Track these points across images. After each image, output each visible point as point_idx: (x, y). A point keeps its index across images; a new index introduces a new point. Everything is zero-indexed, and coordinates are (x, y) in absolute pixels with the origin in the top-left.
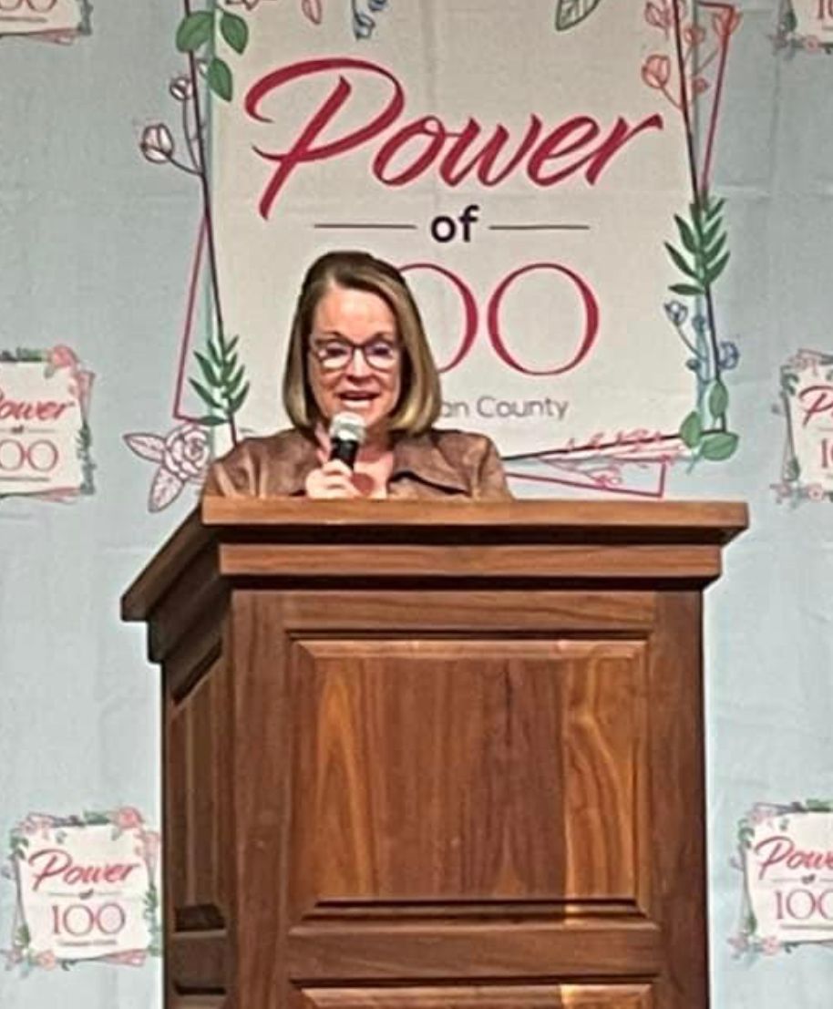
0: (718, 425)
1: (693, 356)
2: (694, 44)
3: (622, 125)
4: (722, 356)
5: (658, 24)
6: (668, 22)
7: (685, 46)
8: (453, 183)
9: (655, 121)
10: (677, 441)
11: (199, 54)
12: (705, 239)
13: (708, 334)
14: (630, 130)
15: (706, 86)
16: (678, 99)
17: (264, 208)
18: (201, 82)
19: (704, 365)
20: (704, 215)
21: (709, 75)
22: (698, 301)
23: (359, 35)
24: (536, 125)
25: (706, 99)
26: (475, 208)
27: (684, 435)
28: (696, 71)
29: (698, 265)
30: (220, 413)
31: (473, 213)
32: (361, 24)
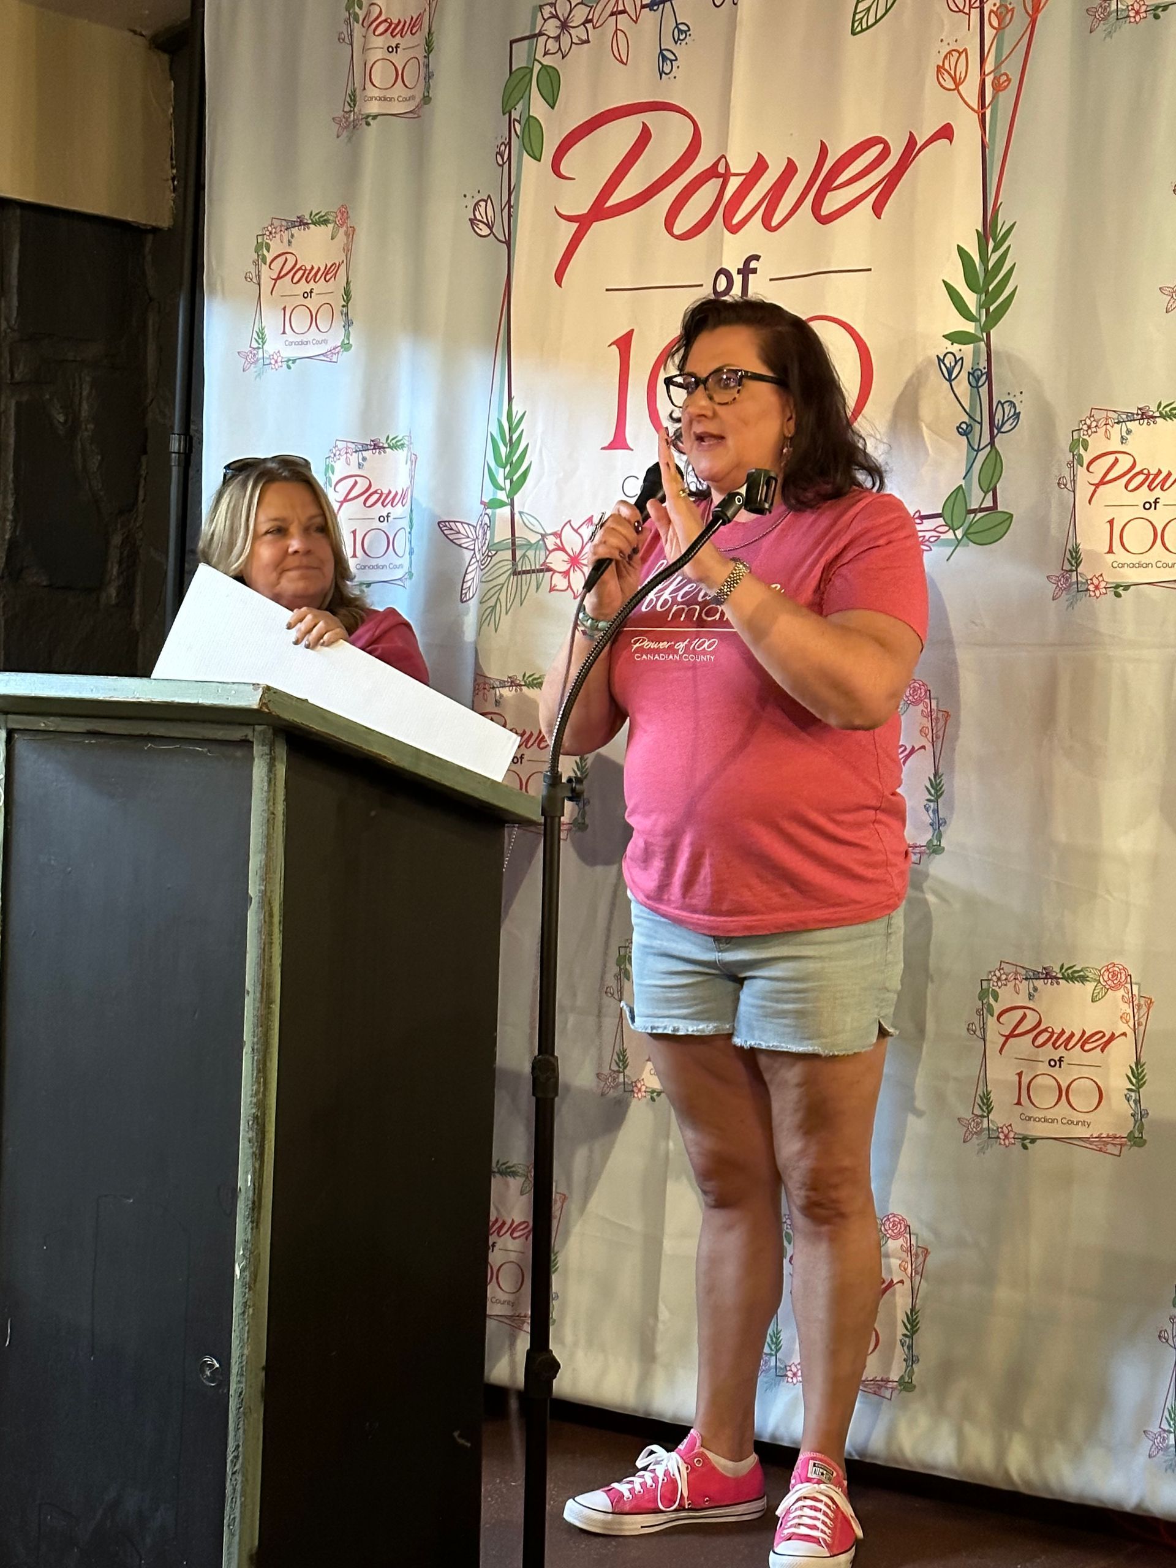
0: (988, 503)
1: (966, 419)
2: (1000, 29)
3: (912, 141)
4: (998, 416)
5: (960, 11)
6: (970, 7)
7: (989, 33)
8: (734, 230)
9: (946, 133)
10: (940, 521)
11: (515, 115)
12: (990, 274)
13: (984, 390)
14: (919, 144)
15: (1009, 80)
16: (974, 103)
17: (559, 277)
18: (515, 141)
19: (978, 426)
20: (991, 244)
21: (1012, 69)
22: (976, 353)
23: (661, 73)
24: (824, 151)
25: (1007, 97)
26: (757, 258)
27: (947, 515)
28: (998, 66)
29: (980, 307)
30: (502, 496)
31: (753, 265)
32: (665, 58)
